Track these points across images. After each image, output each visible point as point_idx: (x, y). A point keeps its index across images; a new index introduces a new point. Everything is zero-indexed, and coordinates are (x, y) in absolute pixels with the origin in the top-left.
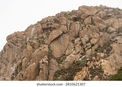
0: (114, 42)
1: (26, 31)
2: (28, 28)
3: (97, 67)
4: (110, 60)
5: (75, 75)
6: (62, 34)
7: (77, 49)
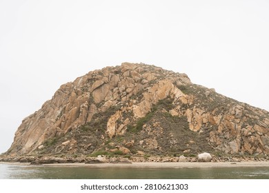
0: (145, 91)
1: (75, 81)
2: (77, 78)
3: (129, 111)
4: (141, 105)
6: (104, 84)
7: (114, 96)
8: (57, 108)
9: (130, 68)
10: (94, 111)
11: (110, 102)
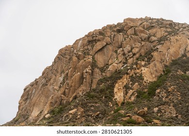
0: (155, 50)
1: (74, 44)
2: (76, 41)
3: (137, 75)
4: (151, 67)
5: (116, 82)
6: (106, 45)
7: (119, 59)
8: (58, 75)
9: (135, 25)
10: (98, 76)
11: (115, 65)
